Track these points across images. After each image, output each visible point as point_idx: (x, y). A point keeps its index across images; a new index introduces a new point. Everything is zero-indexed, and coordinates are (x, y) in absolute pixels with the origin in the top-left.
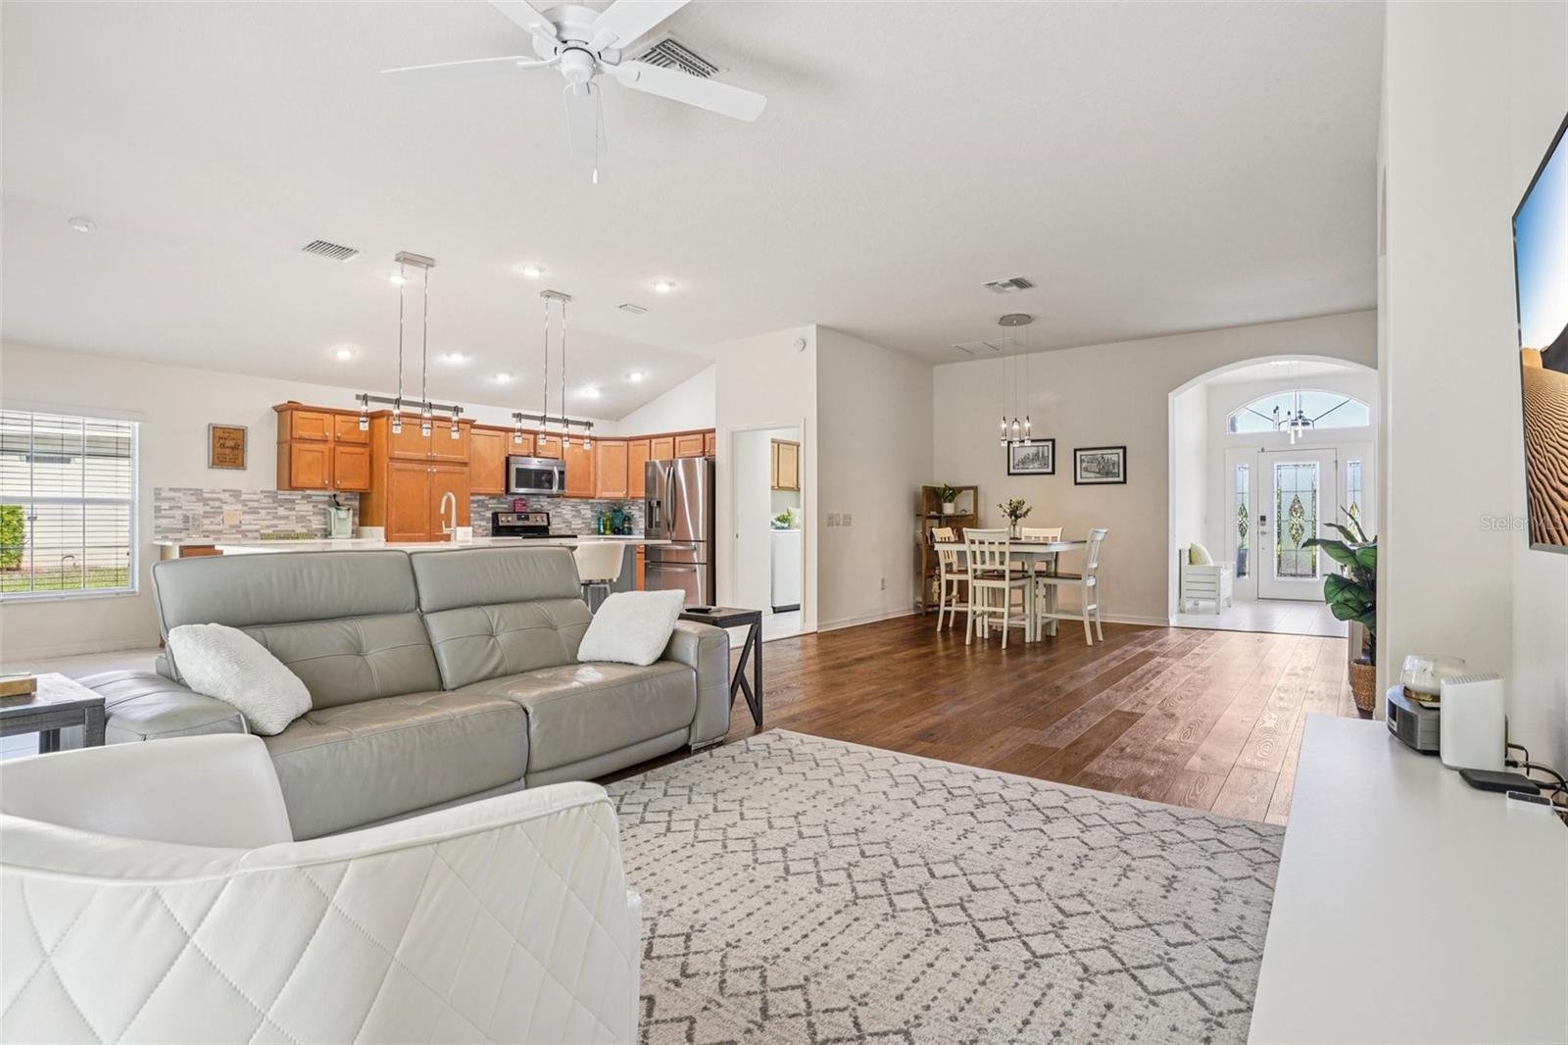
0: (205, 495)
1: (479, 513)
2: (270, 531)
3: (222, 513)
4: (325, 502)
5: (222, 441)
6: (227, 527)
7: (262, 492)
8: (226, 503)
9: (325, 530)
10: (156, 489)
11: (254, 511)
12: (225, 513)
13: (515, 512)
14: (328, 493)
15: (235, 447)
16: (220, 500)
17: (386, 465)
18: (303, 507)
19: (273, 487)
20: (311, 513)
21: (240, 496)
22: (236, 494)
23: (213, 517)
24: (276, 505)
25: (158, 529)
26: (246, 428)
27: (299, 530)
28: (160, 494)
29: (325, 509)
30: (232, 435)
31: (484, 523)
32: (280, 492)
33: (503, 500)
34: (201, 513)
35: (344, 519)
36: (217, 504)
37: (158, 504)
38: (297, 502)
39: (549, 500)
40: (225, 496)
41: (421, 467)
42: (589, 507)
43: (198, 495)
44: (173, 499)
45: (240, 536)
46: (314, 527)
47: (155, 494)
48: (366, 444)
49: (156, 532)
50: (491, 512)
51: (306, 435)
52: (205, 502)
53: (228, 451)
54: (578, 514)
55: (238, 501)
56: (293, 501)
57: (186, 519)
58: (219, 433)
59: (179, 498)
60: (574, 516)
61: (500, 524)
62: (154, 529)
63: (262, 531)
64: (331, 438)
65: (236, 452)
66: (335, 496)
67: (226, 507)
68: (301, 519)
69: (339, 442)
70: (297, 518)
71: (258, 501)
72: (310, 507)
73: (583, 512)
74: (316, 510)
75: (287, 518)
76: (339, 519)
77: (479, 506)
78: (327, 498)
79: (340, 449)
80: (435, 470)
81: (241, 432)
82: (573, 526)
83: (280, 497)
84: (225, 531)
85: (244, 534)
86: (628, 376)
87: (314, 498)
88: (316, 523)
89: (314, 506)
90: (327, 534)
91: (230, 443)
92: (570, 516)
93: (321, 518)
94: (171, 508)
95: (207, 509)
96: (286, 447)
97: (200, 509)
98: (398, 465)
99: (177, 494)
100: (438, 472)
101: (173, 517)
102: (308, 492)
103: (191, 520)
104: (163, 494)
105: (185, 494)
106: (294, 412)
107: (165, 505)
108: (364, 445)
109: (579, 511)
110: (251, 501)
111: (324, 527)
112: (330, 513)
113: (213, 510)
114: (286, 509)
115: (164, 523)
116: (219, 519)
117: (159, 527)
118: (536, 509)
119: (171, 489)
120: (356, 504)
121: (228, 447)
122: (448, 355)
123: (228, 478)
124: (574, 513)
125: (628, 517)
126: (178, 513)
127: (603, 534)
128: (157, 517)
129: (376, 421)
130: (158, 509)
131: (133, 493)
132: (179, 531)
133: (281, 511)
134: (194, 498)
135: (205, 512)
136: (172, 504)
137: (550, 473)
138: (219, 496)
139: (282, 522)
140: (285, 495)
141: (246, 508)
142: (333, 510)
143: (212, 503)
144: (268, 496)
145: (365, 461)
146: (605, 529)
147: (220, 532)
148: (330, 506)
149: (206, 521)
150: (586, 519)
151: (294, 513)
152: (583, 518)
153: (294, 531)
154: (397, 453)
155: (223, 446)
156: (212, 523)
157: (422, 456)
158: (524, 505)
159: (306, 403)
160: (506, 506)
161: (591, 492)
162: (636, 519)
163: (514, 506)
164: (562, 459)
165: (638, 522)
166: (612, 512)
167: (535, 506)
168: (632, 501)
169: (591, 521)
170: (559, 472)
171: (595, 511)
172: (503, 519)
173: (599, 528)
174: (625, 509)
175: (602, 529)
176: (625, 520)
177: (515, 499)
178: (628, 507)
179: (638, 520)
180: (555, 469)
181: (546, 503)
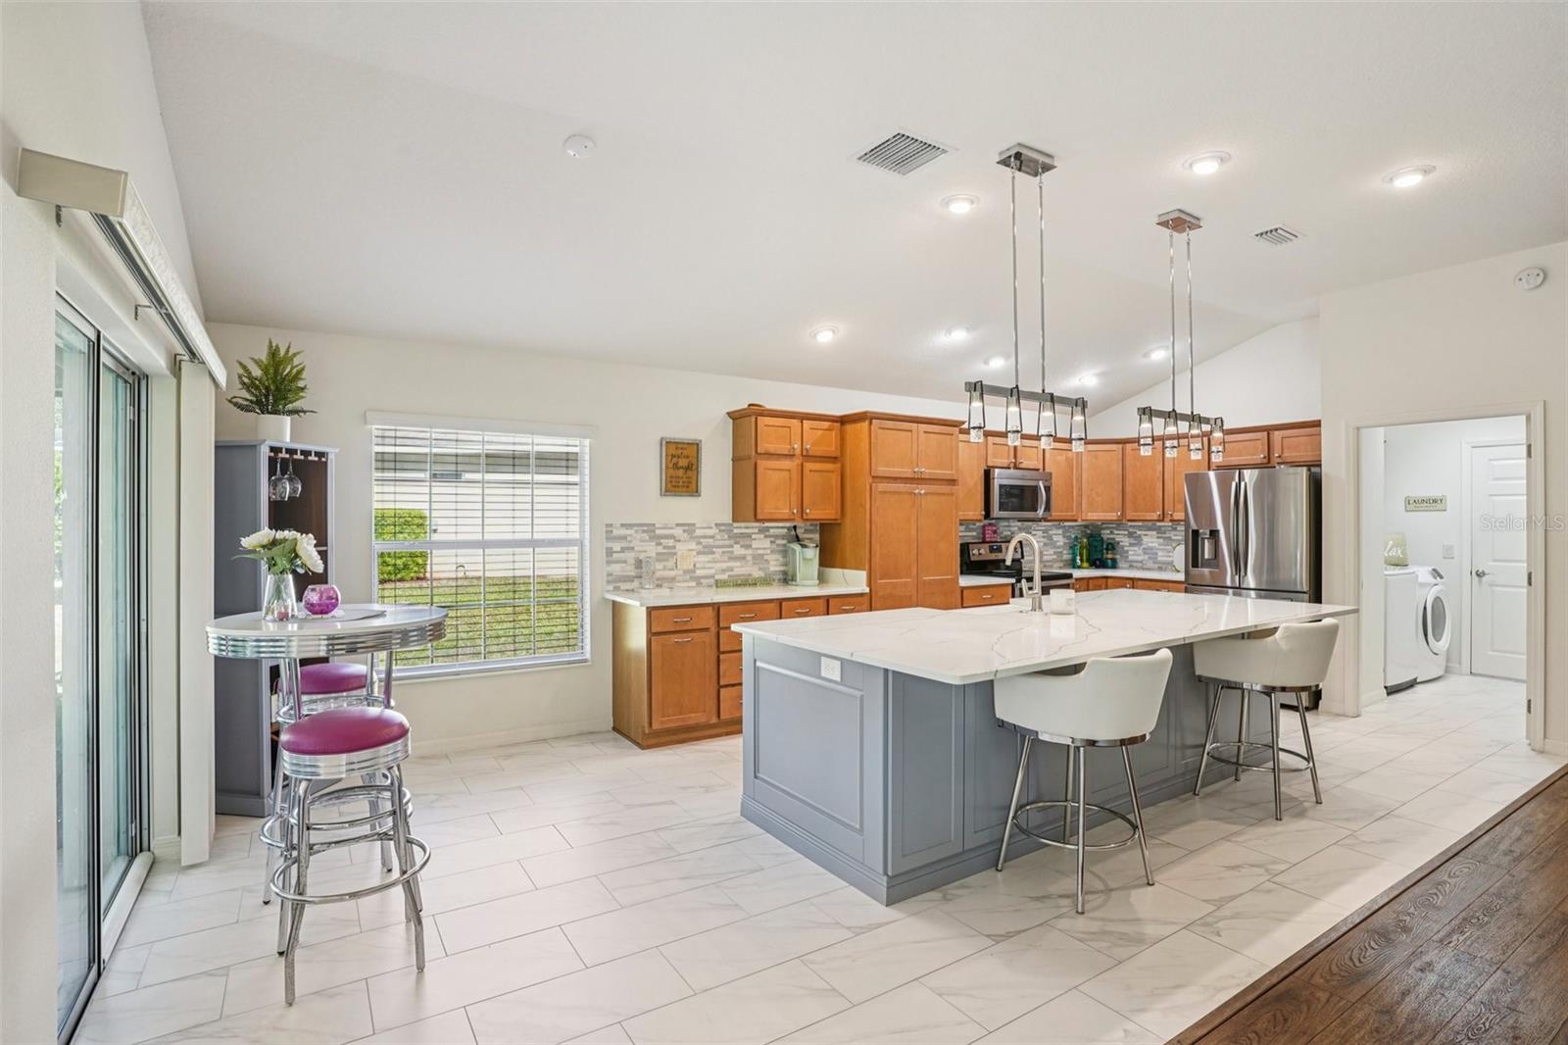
0: (658, 532)
2: (725, 577)
3: (675, 554)
4: (783, 537)
5: (675, 460)
6: (681, 572)
7: (716, 525)
8: (679, 541)
9: (785, 573)
10: (607, 525)
11: (708, 550)
12: (679, 553)
13: (984, 542)
14: (788, 524)
15: (688, 468)
16: (672, 537)
17: (868, 487)
18: (762, 544)
19: (727, 518)
20: (769, 552)
21: (694, 531)
22: (690, 528)
23: (667, 560)
24: (732, 542)
25: (610, 578)
26: (700, 441)
27: (757, 573)
28: (612, 532)
29: (784, 545)
30: (685, 452)
32: (735, 525)
33: (971, 526)
34: (654, 555)
35: (808, 557)
36: (671, 542)
37: (610, 545)
38: (753, 536)
39: (1019, 524)
40: (678, 532)
41: (908, 487)
42: (1060, 532)
43: (649, 529)
44: (624, 538)
45: (694, 584)
46: (772, 569)
47: (607, 532)
48: (836, 458)
49: (608, 582)
51: (772, 448)
52: (657, 539)
53: (681, 472)
54: (1049, 542)
55: (692, 538)
56: (749, 536)
57: (639, 564)
58: (673, 451)
59: (631, 535)
61: (972, 559)
62: (605, 579)
63: (717, 577)
64: (798, 452)
65: (689, 473)
66: (795, 527)
67: (679, 546)
68: (758, 559)
69: (807, 457)
70: (754, 557)
71: (712, 537)
72: (767, 543)
73: (1055, 538)
74: (774, 546)
75: (743, 558)
76: (805, 559)
78: (786, 530)
79: (809, 466)
80: (923, 492)
81: (695, 446)
82: (1045, 558)
83: (735, 531)
84: (678, 578)
85: (698, 580)
86: (1146, 355)
87: (772, 531)
88: (775, 565)
89: (771, 542)
90: (787, 579)
91: (683, 462)
93: (779, 557)
94: (623, 550)
95: (660, 549)
96: (748, 466)
97: (651, 550)
98: (882, 486)
99: (628, 532)
100: (926, 494)
101: (625, 562)
102: (767, 524)
103: (644, 565)
104: (616, 532)
105: (636, 532)
106: (759, 418)
107: (617, 547)
108: (834, 459)
109: (1050, 538)
110: (705, 537)
111: (782, 568)
112: (794, 551)
113: (665, 551)
114: (742, 546)
115: (616, 569)
116: (671, 563)
117: (611, 575)
119: (622, 525)
120: (817, 537)
121: (682, 467)
122: (949, 331)
123: (682, 508)
124: (1045, 540)
125: (1111, 544)
126: (630, 556)
127: (1079, 567)
128: (609, 563)
129: (849, 427)
130: (610, 552)
131: (582, 532)
132: (630, 579)
133: (738, 550)
134: (646, 536)
135: (658, 554)
136: (623, 545)
137: (1035, 489)
138: (671, 532)
139: (738, 564)
140: (740, 528)
141: (700, 547)
142: (796, 547)
143: (664, 542)
144: (724, 531)
145: (835, 479)
146: (1082, 560)
147: (673, 579)
148: (789, 542)
149: (659, 566)
150: (1059, 548)
151: (750, 552)
152: (1055, 547)
153: (750, 575)
154: (882, 470)
155: (676, 466)
156: (665, 568)
157: (906, 472)
159: (769, 405)
160: (974, 534)
161: (1074, 513)
162: (1123, 547)
163: (984, 534)
164: (1047, 470)
165: (1127, 552)
166: (1088, 538)
167: (1005, 533)
168: (1119, 524)
169: (1065, 552)
170: (1045, 487)
171: (1069, 537)
172: (975, 552)
173: (1074, 560)
174: (1106, 534)
175: (1078, 561)
176: (1107, 549)
177: (984, 526)
178: (1108, 532)
179: (1126, 549)
180: (1041, 484)
181: (1016, 528)
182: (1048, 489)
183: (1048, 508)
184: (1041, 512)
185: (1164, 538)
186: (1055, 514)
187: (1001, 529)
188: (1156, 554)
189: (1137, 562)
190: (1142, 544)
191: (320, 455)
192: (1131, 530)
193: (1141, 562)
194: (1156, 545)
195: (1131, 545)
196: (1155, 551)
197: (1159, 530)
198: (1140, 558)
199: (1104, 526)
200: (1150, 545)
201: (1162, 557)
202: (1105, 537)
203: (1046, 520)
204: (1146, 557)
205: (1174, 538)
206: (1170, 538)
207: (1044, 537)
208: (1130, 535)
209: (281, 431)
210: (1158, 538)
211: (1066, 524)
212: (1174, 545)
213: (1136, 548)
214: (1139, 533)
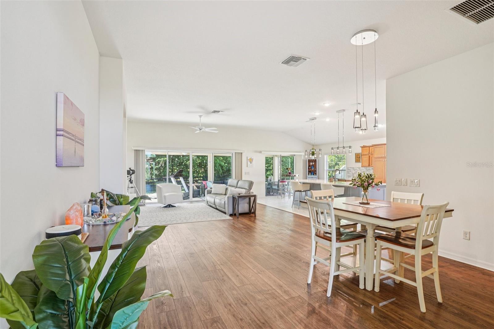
3: (357, 173)
16: (357, 170)
22: (360, 168)
30: (358, 155)
40: (358, 169)
43: (353, 168)
44: (350, 170)
52: (354, 170)
53: (358, 159)
55: (360, 170)
57: (352, 174)
58: (356, 155)
71: (363, 170)
79: (371, 156)
83: (368, 169)
91: (358, 157)
94: (350, 172)
95: (355, 172)
97: (354, 172)
102: (365, 168)
104: (349, 169)
106: (362, 148)
115: (349, 174)
123: (358, 165)
128: (348, 173)
130: (348, 172)
134: (353, 169)
138: (356, 169)
143: (356, 171)
155: (357, 157)
191: (316, 160)
209: (313, 158)
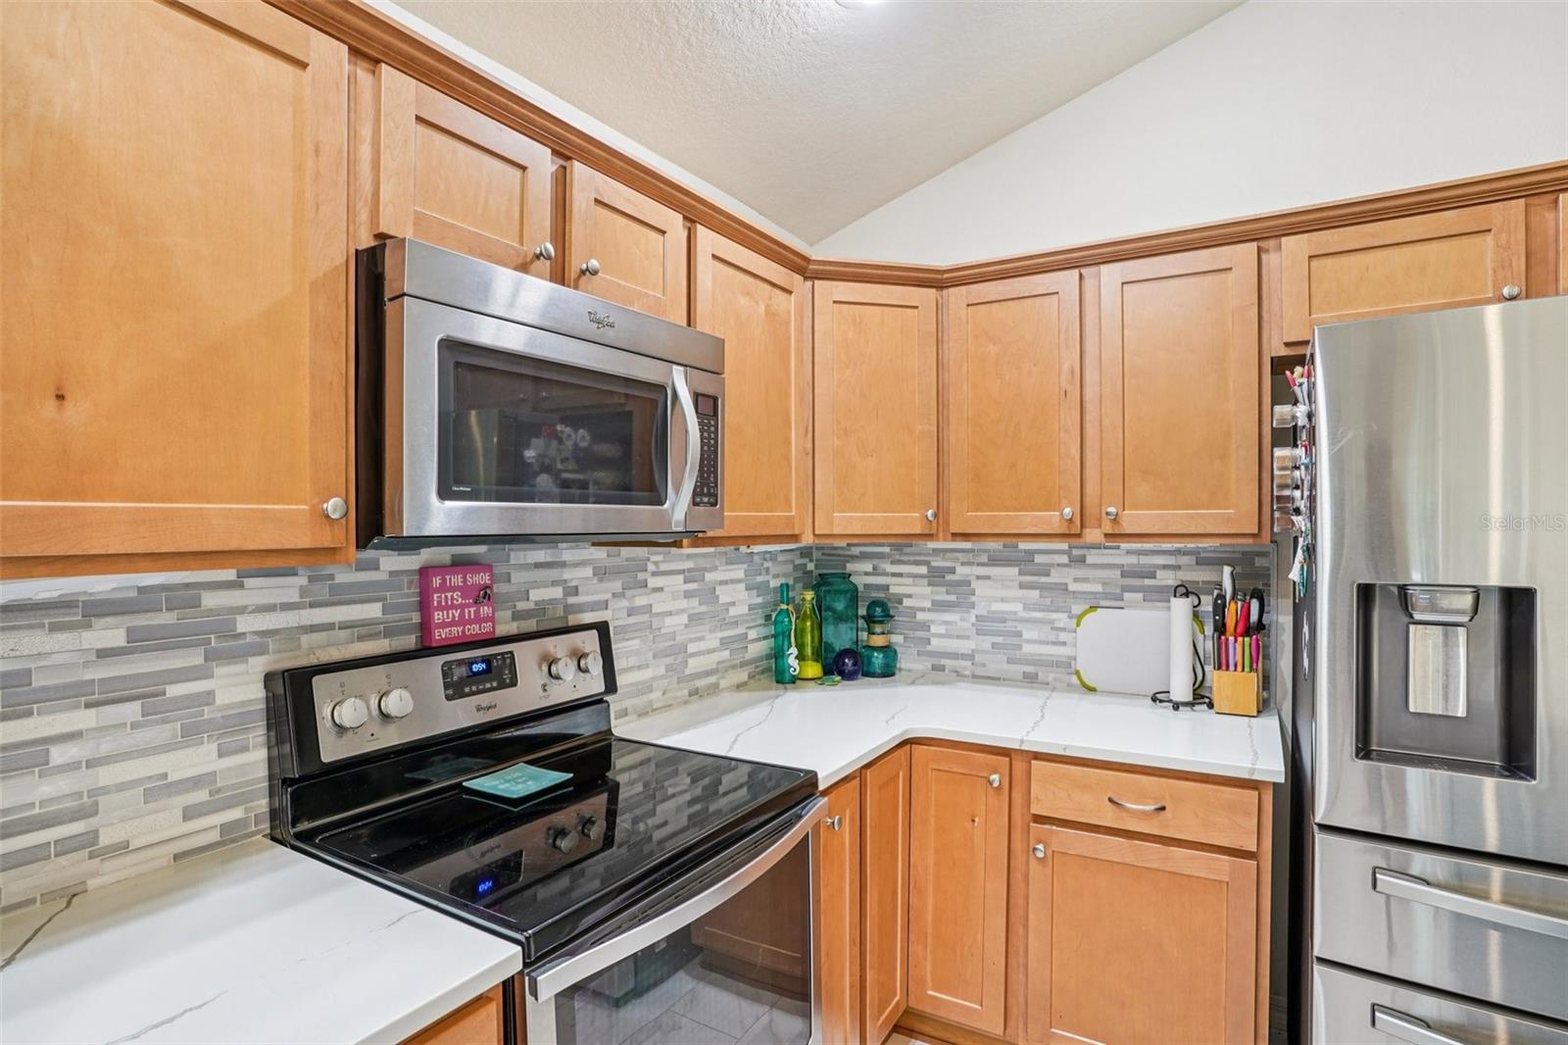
1: (147, 693)
13: (425, 650)
31: (202, 758)
33: (344, 576)
39: (600, 554)
42: (739, 572)
50: (259, 665)
54: (706, 610)
60: (694, 619)
73: (724, 595)
77: (140, 642)
82: (694, 665)
92: (684, 619)
109: (709, 595)
118: (541, 609)
124: (692, 604)
125: (882, 604)
137: (657, 394)
146: (801, 657)
152: (723, 624)
158: (484, 595)
160: (373, 611)
161: (793, 514)
162: (914, 611)
163: (424, 606)
164: (703, 325)
165: (925, 626)
166: (816, 588)
167: (536, 595)
168: (902, 544)
169: (752, 634)
170: (697, 397)
171: (761, 589)
172: (350, 712)
173: (778, 655)
174: (861, 573)
175: (792, 661)
176: (870, 619)
177: (424, 572)
178: (868, 567)
179: (920, 616)
180: (680, 382)
181: (588, 572)
182: (709, 406)
183: (707, 490)
184: (678, 506)
185: (1042, 587)
186: (735, 515)
187: (517, 577)
188: (1019, 634)
189: (956, 656)
190: (973, 606)
192: (937, 563)
193: (970, 657)
194: (1018, 607)
195: (938, 606)
196: (1009, 626)
197: (1025, 562)
198: (965, 646)
199: (856, 551)
200: (997, 607)
201: (1035, 643)
202: (859, 581)
203: (697, 538)
204: (986, 643)
205: (1072, 587)
206: (1064, 588)
207: (688, 595)
208: (936, 576)
210: (1022, 586)
211: (757, 549)
212: (1077, 609)
213: (952, 617)
214: (962, 571)
